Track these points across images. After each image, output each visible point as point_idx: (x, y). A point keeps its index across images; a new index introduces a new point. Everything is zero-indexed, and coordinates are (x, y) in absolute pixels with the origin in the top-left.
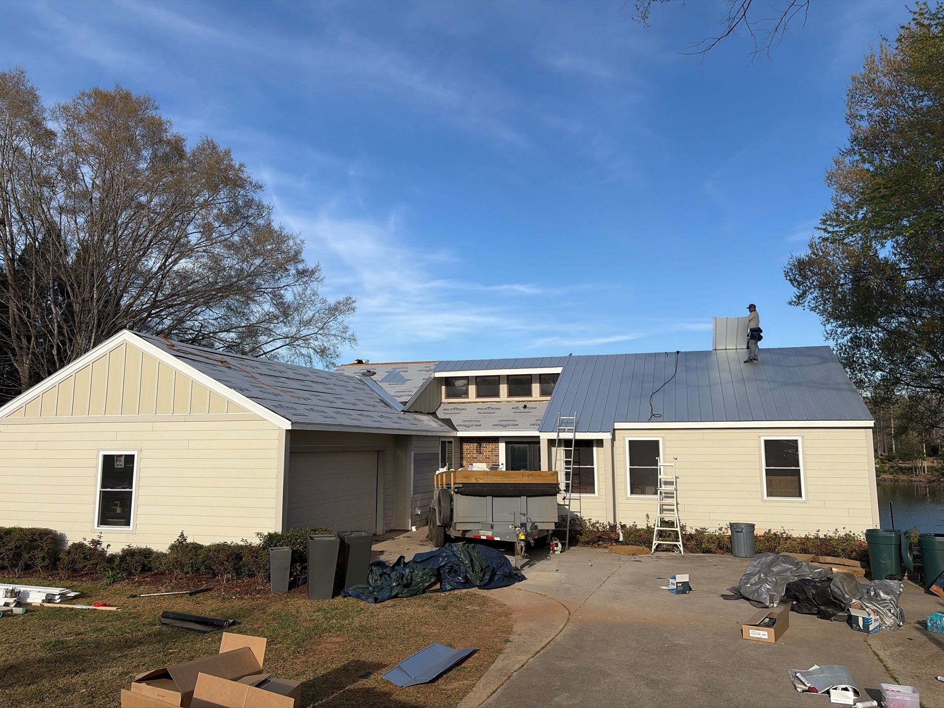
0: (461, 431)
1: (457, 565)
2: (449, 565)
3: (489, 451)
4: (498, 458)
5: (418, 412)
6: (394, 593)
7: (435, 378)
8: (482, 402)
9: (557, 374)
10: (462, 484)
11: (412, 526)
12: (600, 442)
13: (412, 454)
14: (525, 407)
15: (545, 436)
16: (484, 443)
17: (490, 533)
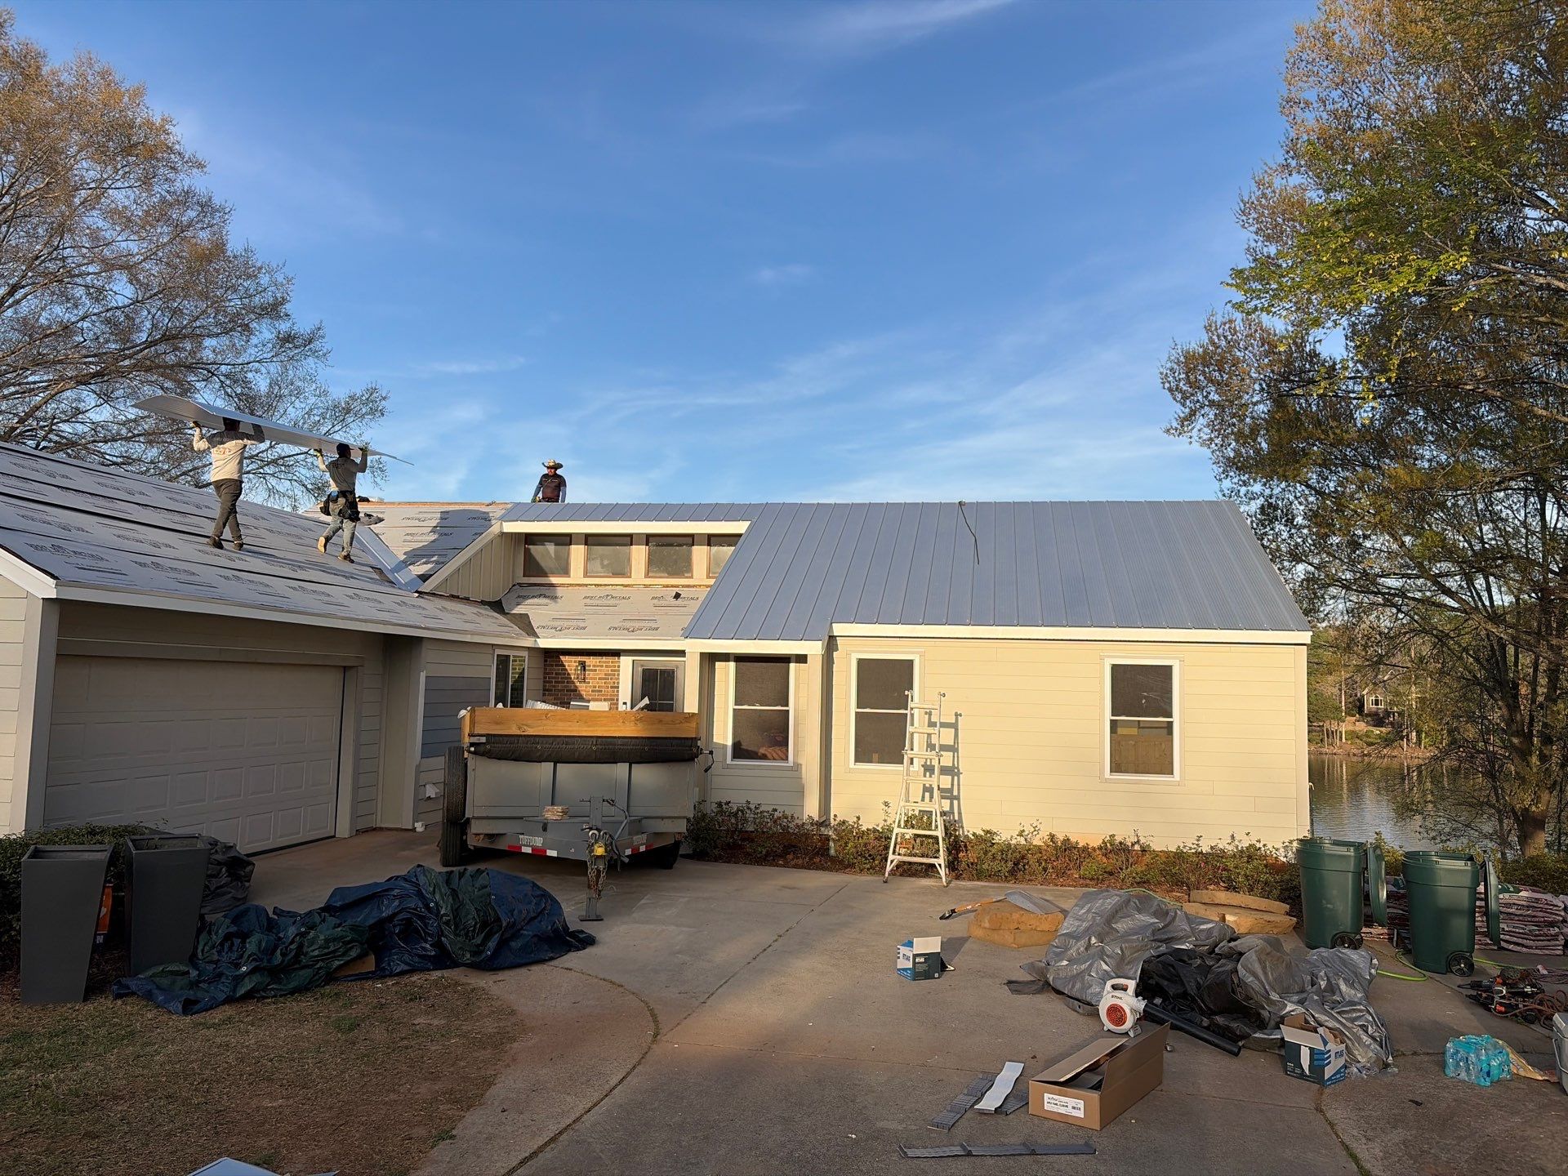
0: (544, 637)
1: (422, 918)
2: (401, 916)
3: (600, 679)
4: (618, 691)
5: (458, 597)
6: (241, 991)
7: (503, 535)
8: (595, 585)
9: (740, 535)
10: (487, 736)
11: (415, 820)
12: (802, 659)
13: (423, 675)
14: (677, 596)
15: (696, 647)
16: (590, 661)
17: (538, 842)
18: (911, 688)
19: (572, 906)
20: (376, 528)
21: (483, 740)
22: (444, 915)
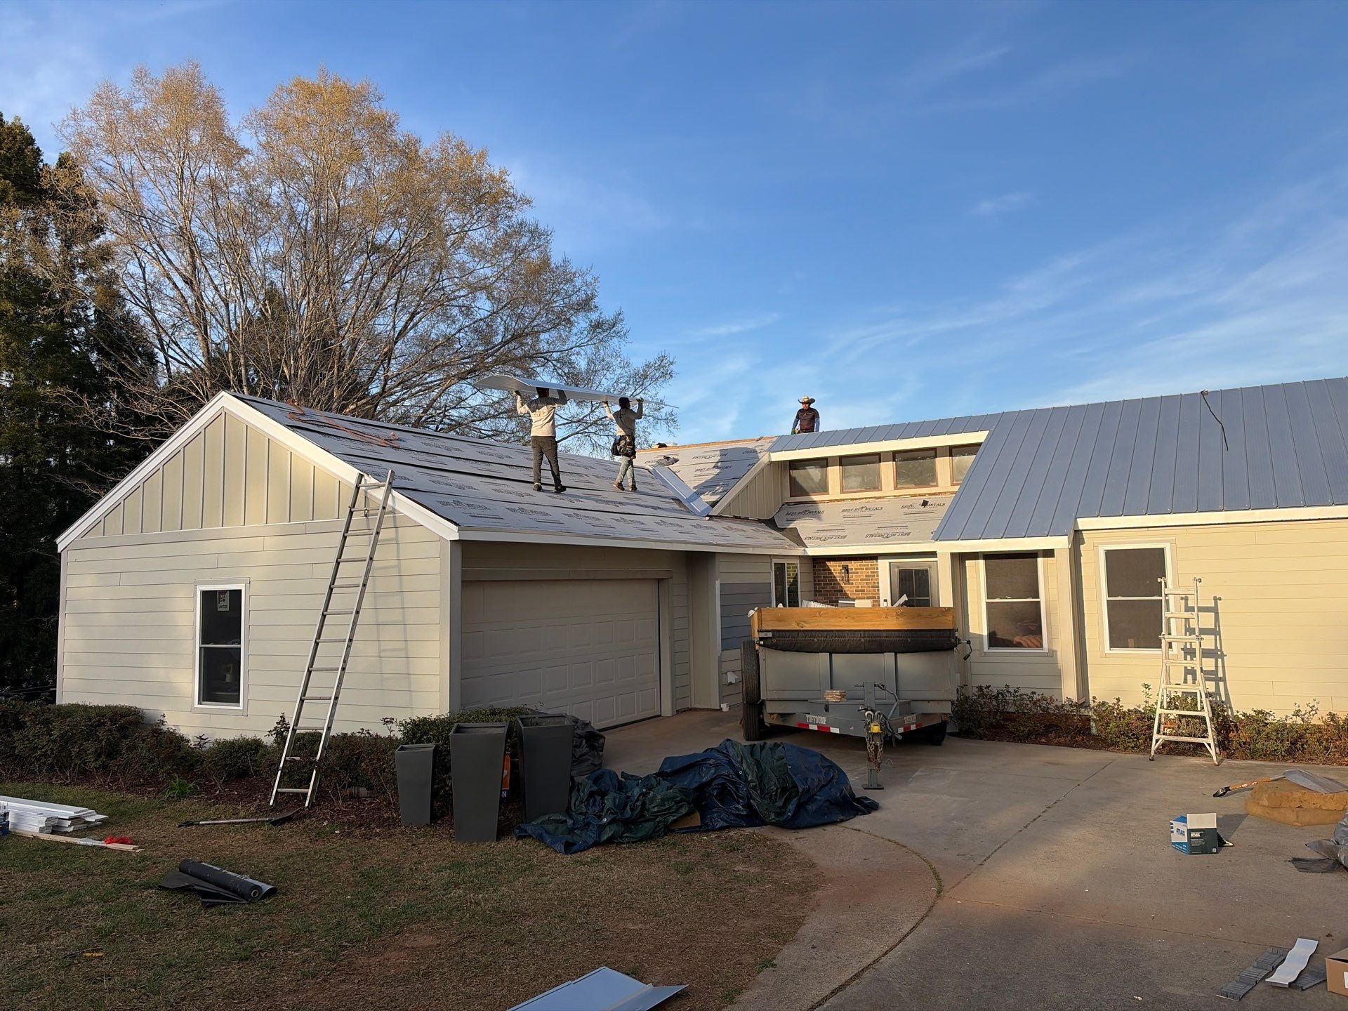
0: (811, 547)
1: (734, 783)
2: (716, 782)
3: (861, 580)
4: (878, 590)
5: (739, 518)
6: (604, 838)
7: (771, 463)
8: (851, 499)
9: (979, 445)
10: (773, 631)
11: (721, 702)
12: (1049, 553)
13: (718, 583)
14: (925, 504)
15: (945, 549)
16: (852, 565)
17: (823, 720)
18: (1164, 575)
19: (856, 777)
20: (674, 467)
21: (770, 635)
22: (752, 781)
